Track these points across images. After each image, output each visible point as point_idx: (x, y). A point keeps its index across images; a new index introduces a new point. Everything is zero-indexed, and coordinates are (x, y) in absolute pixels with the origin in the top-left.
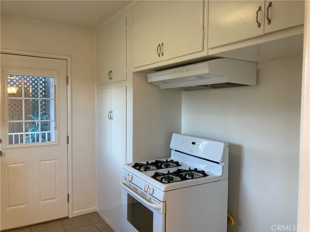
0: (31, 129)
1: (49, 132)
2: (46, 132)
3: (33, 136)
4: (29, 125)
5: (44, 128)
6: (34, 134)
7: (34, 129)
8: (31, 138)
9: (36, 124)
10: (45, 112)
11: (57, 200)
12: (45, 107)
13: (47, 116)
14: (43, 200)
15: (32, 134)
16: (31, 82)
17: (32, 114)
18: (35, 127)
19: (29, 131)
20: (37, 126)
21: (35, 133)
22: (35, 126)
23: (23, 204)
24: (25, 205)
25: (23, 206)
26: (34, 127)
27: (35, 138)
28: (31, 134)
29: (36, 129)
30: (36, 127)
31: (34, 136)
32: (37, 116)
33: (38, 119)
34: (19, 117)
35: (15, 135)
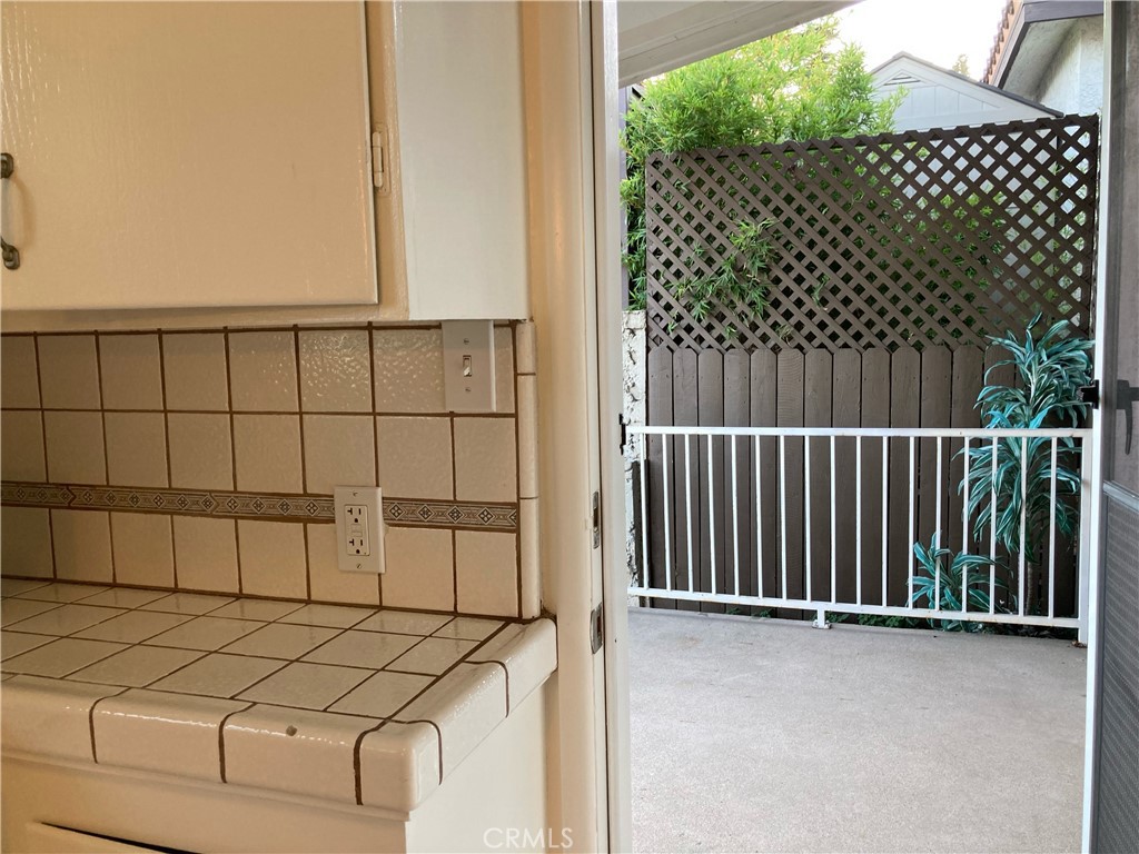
0: (1003, 410)
3: (1012, 453)
4: (993, 389)
5: (1076, 408)
6: (1018, 440)
7: (1019, 411)
8: (999, 462)
9: (1033, 388)
10: (1084, 321)
12: (1086, 295)
15: (1002, 440)
17: (1010, 333)
18: (1024, 400)
19: (995, 421)
20: (1036, 399)
21: (1023, 433)
22: (1027, 397)
26: (1017, 400)
27: (1018, 460)
28: (1000, 438)
29: (1028, 412)
31: (1017, 453)
32: (1036, 341)
33: (1045, 358)
34: (948, 346)
35: (919, 440)
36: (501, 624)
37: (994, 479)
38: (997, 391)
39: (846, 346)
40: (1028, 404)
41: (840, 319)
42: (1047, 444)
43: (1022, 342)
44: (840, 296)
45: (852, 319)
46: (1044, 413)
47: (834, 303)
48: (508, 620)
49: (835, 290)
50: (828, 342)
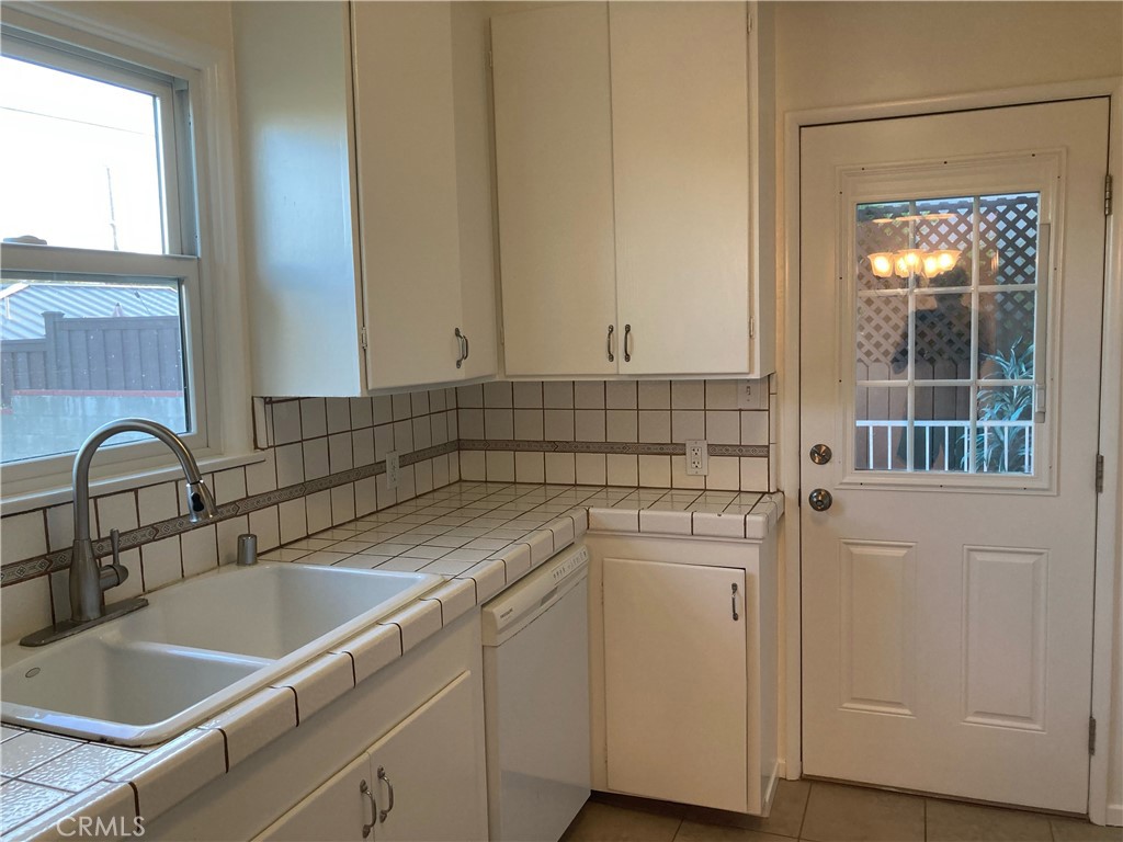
0: (994, 407)
3: (998, 438)
4: (986, 390)
6: (1002, 428)
7: (1005, 408)
8: (988, 445)
9: (1015, 392)
11: (1040, 728)
14: (978, 713)
15: (992, 429)
16: (1001, 226)
17: (999, 352)
18: (1008, 401)
19: (988, 415)
20: (1017, 399)
21: (1006, 424)
22: (1011, 398)
23: (899, 705)
24: (907, 711)
25: (900, 711)
26: (1003, 400)
27: (1002, 443)
28: (990, 428)
29: (1011, 408)
31: (1002, 438)
32: (1017, 358)
33: (1024, 370)
34: (954, 361)
35: (932, 429)
36: (760, 496)
37: (985, 456)
38: (988, 394)
39: (877, 360)
40: (1012, 403)
41: (873, 341)
42: (1022, 431)
43: (1007, 359)
44: (873, 324)
45: (882, 341)
46: (1021, 410)
47: (869, 328)
48: (764, 493)
49: (869, 319)
50: (865, 358)
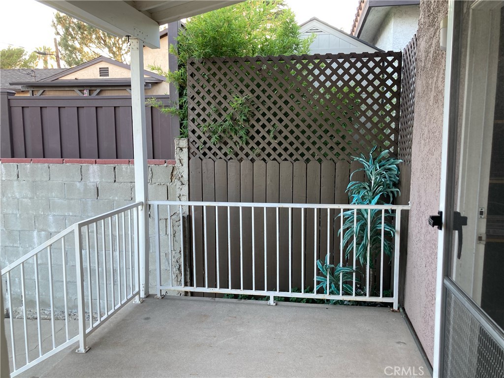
0: (359, 193)
1: (405, 207)
2: (399, 209)
3: (363, 216)
4: (354, 182)
5: (392, 192)
6: (366, 210)
7: (366, 194)
8: (357, 222)
9: (373, 182)
10: (396, 150)
12: (396, 138)
13: (401, 161)
17: (362, 155)
18: (368, 189)
21: (369, 207)
22: (370, 186)
26: (365, 188)
27: (366, 220)
28: (357, 210)
29: (370, 194)
30: (370, 190)
31: (365, 216)
32: (374, 159)
33: (378, 168)
34: (333, 160)
35: (319, 210)
37: (355, 229)
38: (356, 184)
39: (286, 160)
41: (283, 146)
42: (379, 212)
43: (368, 159)
44: (283, 135)
45: (289, 146)
46: (378, 196)
47: (280, 138)
49: (281, 132)
50: (277, 158)
